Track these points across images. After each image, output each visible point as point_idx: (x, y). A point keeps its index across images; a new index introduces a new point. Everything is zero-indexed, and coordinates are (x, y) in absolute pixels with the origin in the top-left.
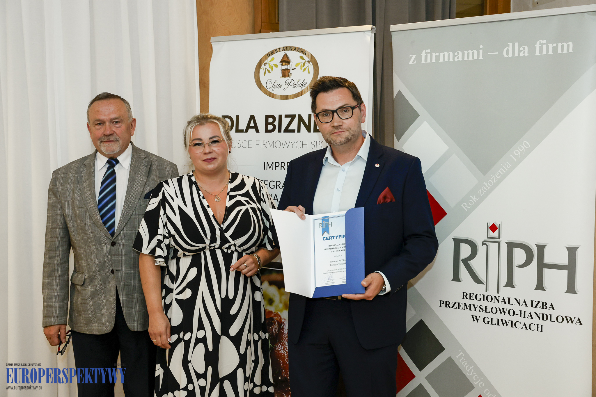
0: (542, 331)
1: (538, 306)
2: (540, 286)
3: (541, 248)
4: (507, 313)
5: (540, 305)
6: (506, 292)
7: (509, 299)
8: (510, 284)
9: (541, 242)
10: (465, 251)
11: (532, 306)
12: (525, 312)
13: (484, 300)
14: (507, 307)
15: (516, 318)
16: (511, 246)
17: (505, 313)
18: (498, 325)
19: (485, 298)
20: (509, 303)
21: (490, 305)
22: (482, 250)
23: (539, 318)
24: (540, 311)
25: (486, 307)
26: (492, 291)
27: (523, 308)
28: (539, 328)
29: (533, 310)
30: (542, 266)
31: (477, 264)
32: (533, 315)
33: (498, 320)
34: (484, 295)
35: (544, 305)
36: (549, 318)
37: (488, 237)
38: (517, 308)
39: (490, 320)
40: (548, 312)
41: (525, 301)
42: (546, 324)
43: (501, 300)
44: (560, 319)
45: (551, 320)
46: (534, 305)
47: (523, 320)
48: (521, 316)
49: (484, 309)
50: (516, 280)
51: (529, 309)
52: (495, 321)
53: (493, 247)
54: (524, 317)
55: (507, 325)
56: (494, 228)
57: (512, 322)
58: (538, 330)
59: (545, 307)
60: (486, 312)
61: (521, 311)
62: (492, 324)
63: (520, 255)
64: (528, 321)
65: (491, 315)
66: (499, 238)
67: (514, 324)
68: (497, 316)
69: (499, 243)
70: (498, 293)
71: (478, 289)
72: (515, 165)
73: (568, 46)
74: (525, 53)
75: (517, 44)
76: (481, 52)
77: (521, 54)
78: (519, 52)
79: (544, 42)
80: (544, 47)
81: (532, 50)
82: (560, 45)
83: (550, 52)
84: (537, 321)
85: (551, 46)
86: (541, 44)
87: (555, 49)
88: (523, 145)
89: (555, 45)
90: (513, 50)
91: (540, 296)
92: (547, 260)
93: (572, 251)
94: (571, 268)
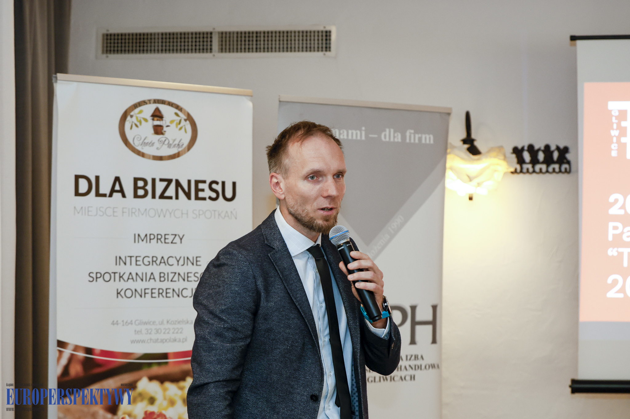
0: (414, 380)
1: (412, 359)
2: (413, 341)
3: (413, 308)
5: (413, 357)
9: (413, 303)
11: (407, 359)
23: (412, 368)
24: (413, 363)
28: (413, 378)
29: (407, 363)
30: (414, 324)
32: (408, 367)
35: (416, 357)
36: (420, 367)
39: (373, 379)
40: (418, 362)
42: (418, 373)
44: (427, 367)
45: (421, 369)
47: (400, 373)
51: (405, 363)
54: (401, 370)
55: (387, 380)
58: (411, 380)
59: (416, 359)
63: (397, 317)
64: (403, 373)
67: (392, 379)
72: (392, 237)
73: (430, 138)
74: (399, 139)
75: (392, 130)
76: (363, 133)
77: (396, 140)
78: (394, 137)
79: (412, 131)
80: (412, 136)
81: (404, 137)
82: (424, 136)
83: (417, 141)
84: (411, 372)
85: (417, 136)
86: (410, 133)
87: (420, 139)
88: (398, 219)
89: (420, 135)
90: (389, 136)
91: (413, 350)
92: (418, 318)
93: (434, 309)
94: (434, 323)
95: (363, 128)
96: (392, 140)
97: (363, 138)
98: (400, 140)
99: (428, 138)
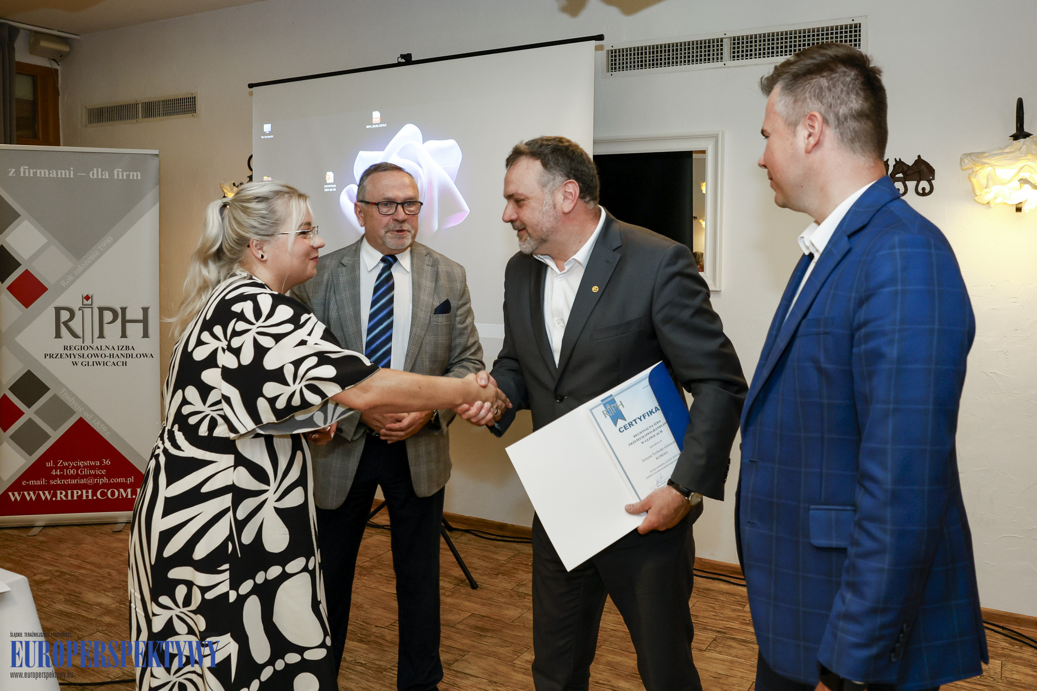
0: (126, 365)
1: (123, 349)
2: (124, 335)
3: (124, 310)
4: (100, 356)
5: (124, 348)
6: (98, 342)
7: (101, 346)
8: (101, 336)
9: (124, 305)
10: (65, 315)
11: (118, 350)
12: (113, 354)
13: (81, 350)
14: (99, 352)
15: (107, 359)
16: (101, 310)
17: (98, 357)
18: (93, 365)
19: (82, 348)
20: (101, 350)
21: (86, 353)
22: (78, 314)
23: (124, 357)
24: (124, 352)
25: (83, 354)
26: (88, 342)
27: (112, 352)
29: (119, 352)
30: (125, 322)
31: (75, 325)
32: (120, 355)
33: (93, 362)
34: (81, 346)
35: (127, 348)
36: (130, 356)
37: (83, 305)
38: (107, 352)
39: (87, 363)
40: (130, 352)
41: (113, 347)
42: (129, 360)
43: (94, 348)
44: (139, 356)
45: (132, 357)
46: (120, 349)
47: (112, 360)
48: (110, 357)
49: (82, 356)
50: (106, 333)
51: (116, 352)
52: (91, 363)
53: (88, 311)
54: (113, 357)
55: (100, 365)
56: (87, 298)
57: (104, 362)
58: (123, 365)
59: (128, 349)
60: (83, 357)
61: (110, 354)
62: (88, 365)
63: (108, 316)
64: (116, 360)
65: (87, 359)
66: (92, 305)
67: (105, 364)
68: (91, 360)
69: (92, 308)
70: (92, 343)
71: (78, 342)
72: (102, 253)
73: (137, 174)
74: (106, 175)
75: (100, 170)
76: (72, 172)
77: (104, 177)
78: (102, 175)
79: (120, 170)
80: (120, 173)
81: (112, 175)
82: (131, 173)
83: (125, 178)
84: (123, 360)
85: (125, 173)
86: (118, 172)
87: (128, 176)
88: (108, 240)
89: (128, 173)
90: (96, 174)
91: (124, 342)
92: (128, 317)
93: (145, 310)
94: (145, 321)
95: (72, 169)
96: (100, 177)
97: (72, 176)
98: (107, 177)
99: (136, 175)
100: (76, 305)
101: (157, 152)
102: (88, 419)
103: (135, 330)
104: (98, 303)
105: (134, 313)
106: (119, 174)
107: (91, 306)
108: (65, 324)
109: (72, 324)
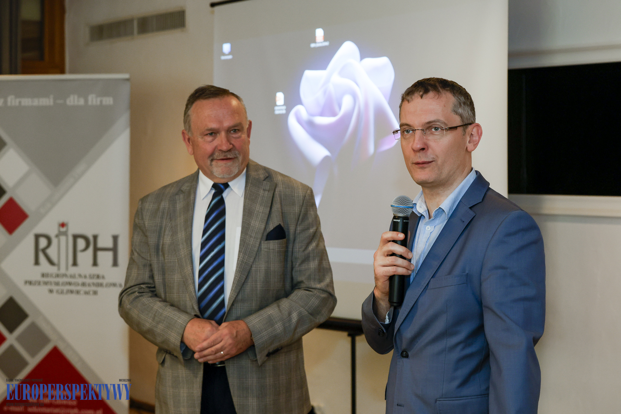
1: (94, 278)
2: (95, 264)
3: (95, 237)
4: (73, 285)
5: (96, 277)
6: (73, 270)
7: (74, 274)
8: (75, 264)
9: (95, 232)
10: (43, 242)
12: (85, 283)
14: (72, 280)
15: (79, 288)
16: (75, 237)
18: (67, 294)
19: (57, 276)
20: (74, 278)
21: (61, 280)
22: (55, 241)
23: (95, 286)
24: (96, 281)
25: (59, 282)
26: (63, 270)
27: (84, 280)
28: (95, 293)
30: (96, 249)
31: (52, 252)
33: (68, 290)
34: (57, 274)
35: (98, 277)
36: (101, 285)
37: (59, 232)
38: (80, 281)
39: (62, 292)
40: (100, 281)
41: (85, 275)
42: (99, 289)
43: (68, 276)
44: (109, 285)
45: (102, 287)
46: (91, 277)
47: (84, 289)
48: (83, 286)
49: (57, 283)
50: (79, 261)
51: (88, 281)
52: (65, 292)
54: (85, 286)
55: (73, 293)
56: (63, 225)
57: (77, 290)
60: (59, 285)
61: (82, 283)
63: (81, 243)
65: (62, 288)
66: (67, 232)
67: (78, 292)
69: (67, 235)
70: (67, 271)
71: (53, 270)
72: (77, 180)
73: (110, 100)
74: (82, 102)
75: (76, 96)
76: (52, 100)
77: (79, 104)
78: (78, 101)
79: (94, 96)
81: (86, 101)
82: (104, 99)
83: (98, 103)
84: (94, 288)
85: (99, 99)
86: (92, 97)
87: (101, 101)
89: (101, 98)
90: (73, 100)
91: (95, 271)
92: (100, 245)
93: (115, 238)
94: (114, 250)
95: (52, 96)
96: (76, 104)
97: (52, 104)
98: (83, 104)
99: (108, 101)
100: (52, 232)
101: (126, 76)
102: (62, 348)
103: (105, 258)
104: (73, 230)
105: (105, 241)
106: (93, 100)
107: (65, 234)
108: (44, 251)
109: (49, 251)
